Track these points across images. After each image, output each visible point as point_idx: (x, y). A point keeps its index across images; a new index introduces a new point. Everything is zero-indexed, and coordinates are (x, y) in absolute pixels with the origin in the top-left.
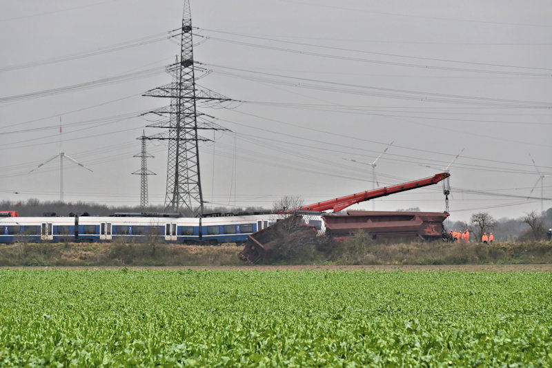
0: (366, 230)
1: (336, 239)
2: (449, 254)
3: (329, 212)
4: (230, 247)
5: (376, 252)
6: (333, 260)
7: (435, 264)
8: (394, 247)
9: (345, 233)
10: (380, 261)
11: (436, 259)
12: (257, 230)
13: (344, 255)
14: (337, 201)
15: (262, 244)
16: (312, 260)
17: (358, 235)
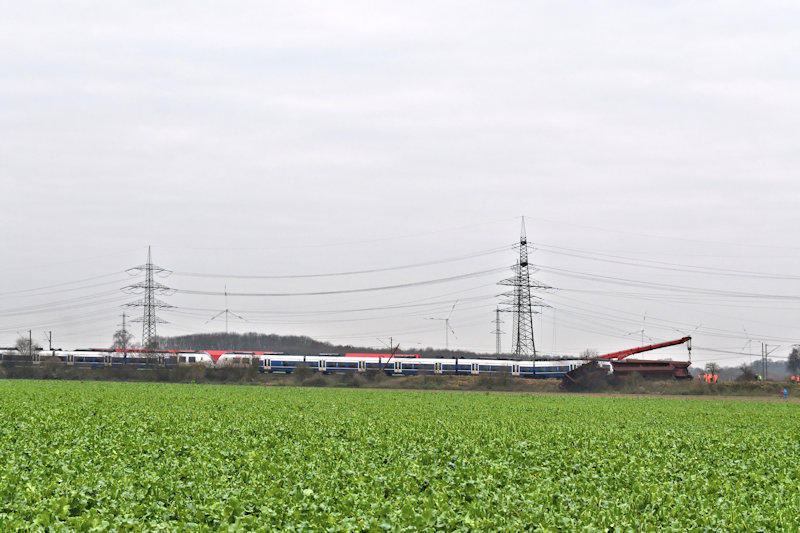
0: (639, 371)
2: (692, 388)
3: (615, 359)
4: (553, 381)
5: (645, 386)
6: (618, 390)
7: (683, 394)
8: (657, 383)
9: (625, 373)
10: (648, 391)
11: (683, 391)
12: (570, 370)
13: (625, 387)
14: (620, 353)
15: (573, 379)
16: (605, 390)
17: (633, 375)
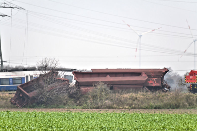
0: (105, 83)
1: (83, 89)
4: (4, 95)
5: (112, 99)
9: (89, 85)
10: (115, 106)
11: (156, 104)
12: (25, 82)
13: (89, 101)
15: (28, 92)
16: (65, 104)
17: (99, 87)
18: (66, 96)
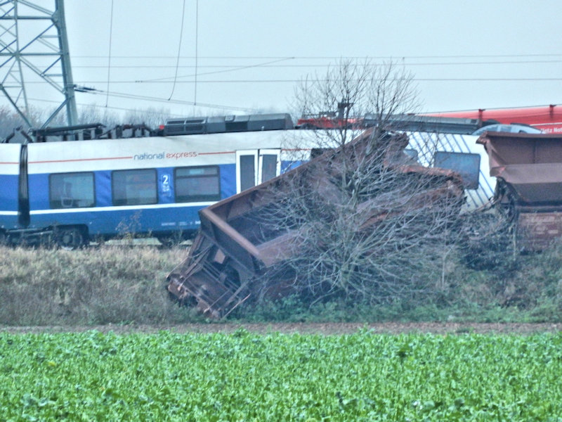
12: (239, 191)
18: (448, 258)
